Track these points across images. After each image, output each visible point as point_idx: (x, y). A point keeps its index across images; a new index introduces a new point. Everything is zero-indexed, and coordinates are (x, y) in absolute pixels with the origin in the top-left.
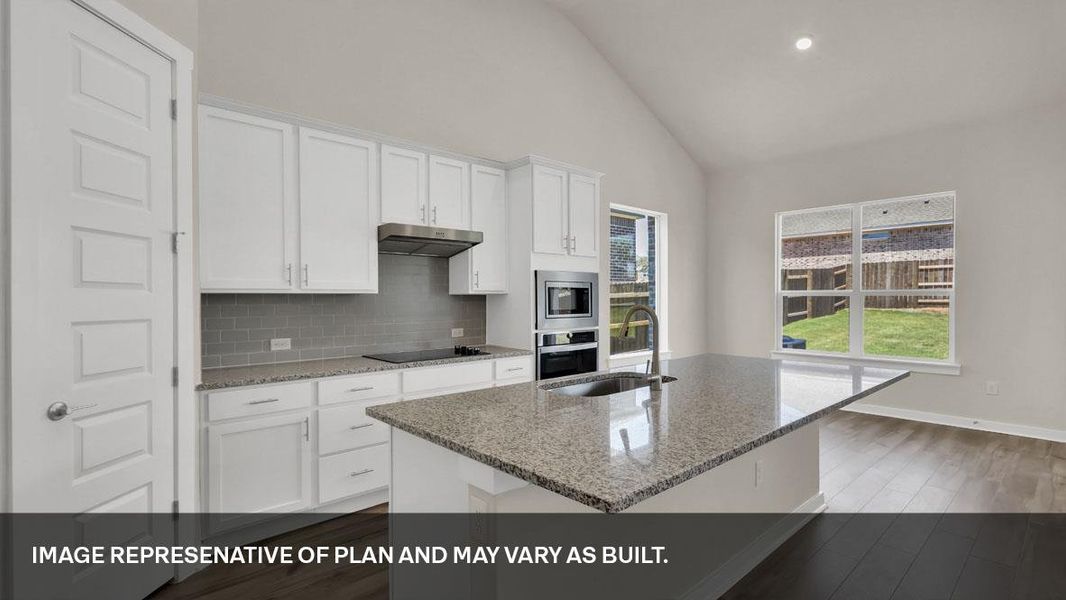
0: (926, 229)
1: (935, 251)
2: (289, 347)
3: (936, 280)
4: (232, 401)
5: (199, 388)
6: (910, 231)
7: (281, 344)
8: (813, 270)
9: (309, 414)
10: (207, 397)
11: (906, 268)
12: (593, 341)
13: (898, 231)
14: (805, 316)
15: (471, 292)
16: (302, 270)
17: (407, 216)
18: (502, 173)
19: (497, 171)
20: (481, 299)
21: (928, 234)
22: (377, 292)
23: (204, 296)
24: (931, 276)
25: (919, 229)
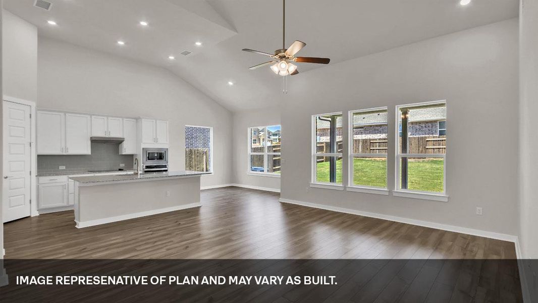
0: (376, 126)
1: (379, 135)
2: (64, 168)
3: (376, 147)
4: (45, 179)
5: (36, 176)
6: (371, 126)
7: (62, 168)
8: (326, 143)
9: (66, 183)
10: (38, 178)
11: (366, 142)
12: (166, 167)
13: (367, 126)
14: (323, 161)
15: (123, 154)
16: (67, 149)
17: (100, 133)
18: (135, 120)
19: (133, 120)
20: (132, 156)
21: (377, 128)
22: (90, 154)
23: (38, 155)
24: (374, 145)
25: (374, 126)
